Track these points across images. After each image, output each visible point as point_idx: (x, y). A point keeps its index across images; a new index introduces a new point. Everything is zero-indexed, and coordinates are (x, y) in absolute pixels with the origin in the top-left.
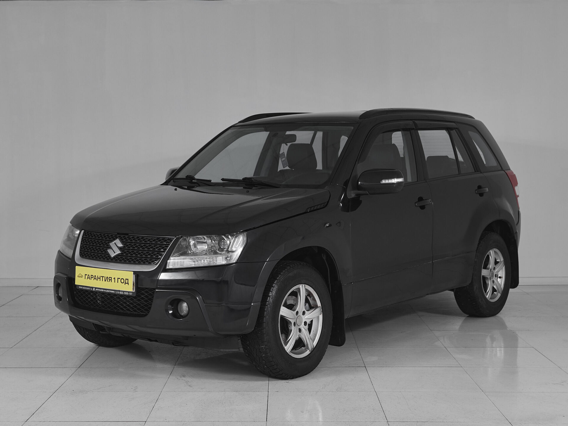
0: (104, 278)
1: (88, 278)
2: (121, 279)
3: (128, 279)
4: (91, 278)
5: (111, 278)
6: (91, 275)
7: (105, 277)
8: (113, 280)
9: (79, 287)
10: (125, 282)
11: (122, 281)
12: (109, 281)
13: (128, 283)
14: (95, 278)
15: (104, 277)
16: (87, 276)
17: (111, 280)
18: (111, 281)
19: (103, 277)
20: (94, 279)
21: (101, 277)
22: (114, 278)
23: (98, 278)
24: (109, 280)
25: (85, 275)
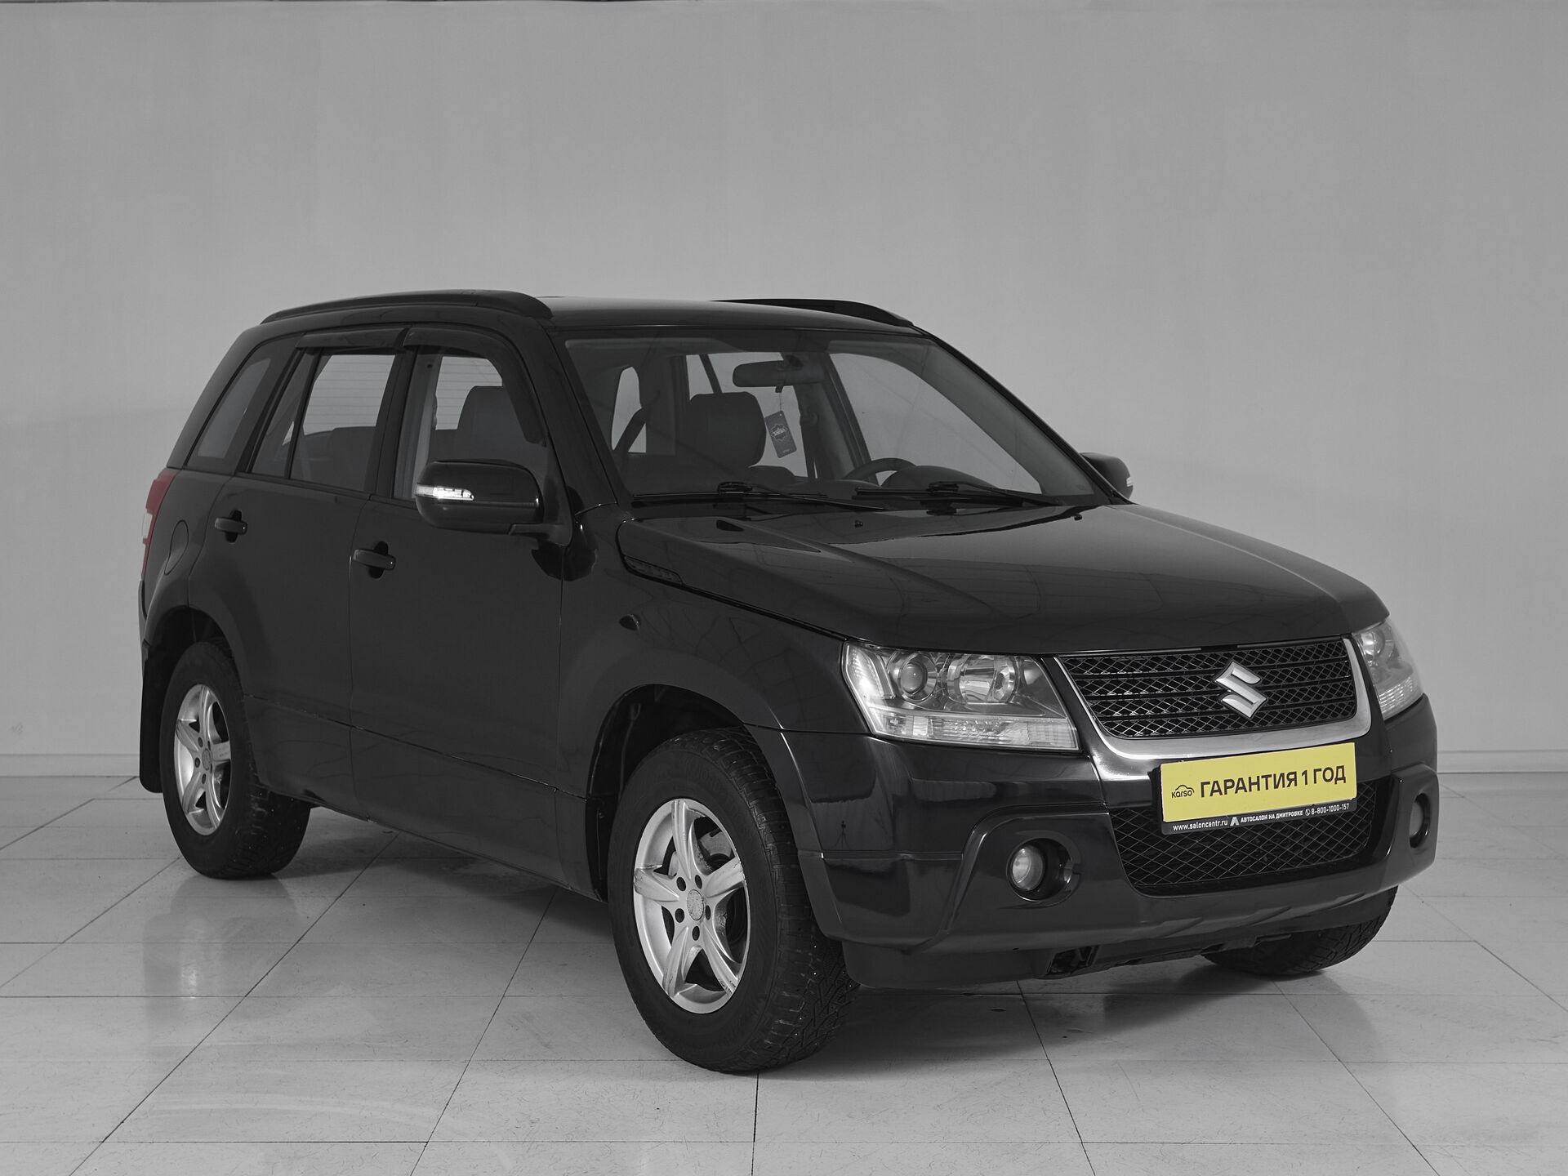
0: (1271, 780)
1: (1213, 791)
2: (1323, 770)
3: (1342, 767)
4: (1226, 788)
5: (1295, 773)
6: (1226, 781)
7: (1275, 775)
8: (1300, 779)
9: (1175, 828)
10: (1335, 777)
11: (1328, 775)
12: (1289, 786)
13: (1343, 778)
14: (1240, 786)
15: (1270, 776)
16: (1208, 789)
17: (1295, 779)
18: (1293, 782)
19: (1266, 777)
20: (1238, 788)
21: (1263, 777)
22: (1305, 773)
23: (1251, 784)
24: (1287, 782)
25: (1203, 784)
